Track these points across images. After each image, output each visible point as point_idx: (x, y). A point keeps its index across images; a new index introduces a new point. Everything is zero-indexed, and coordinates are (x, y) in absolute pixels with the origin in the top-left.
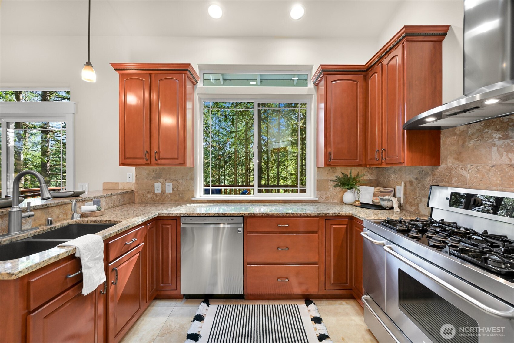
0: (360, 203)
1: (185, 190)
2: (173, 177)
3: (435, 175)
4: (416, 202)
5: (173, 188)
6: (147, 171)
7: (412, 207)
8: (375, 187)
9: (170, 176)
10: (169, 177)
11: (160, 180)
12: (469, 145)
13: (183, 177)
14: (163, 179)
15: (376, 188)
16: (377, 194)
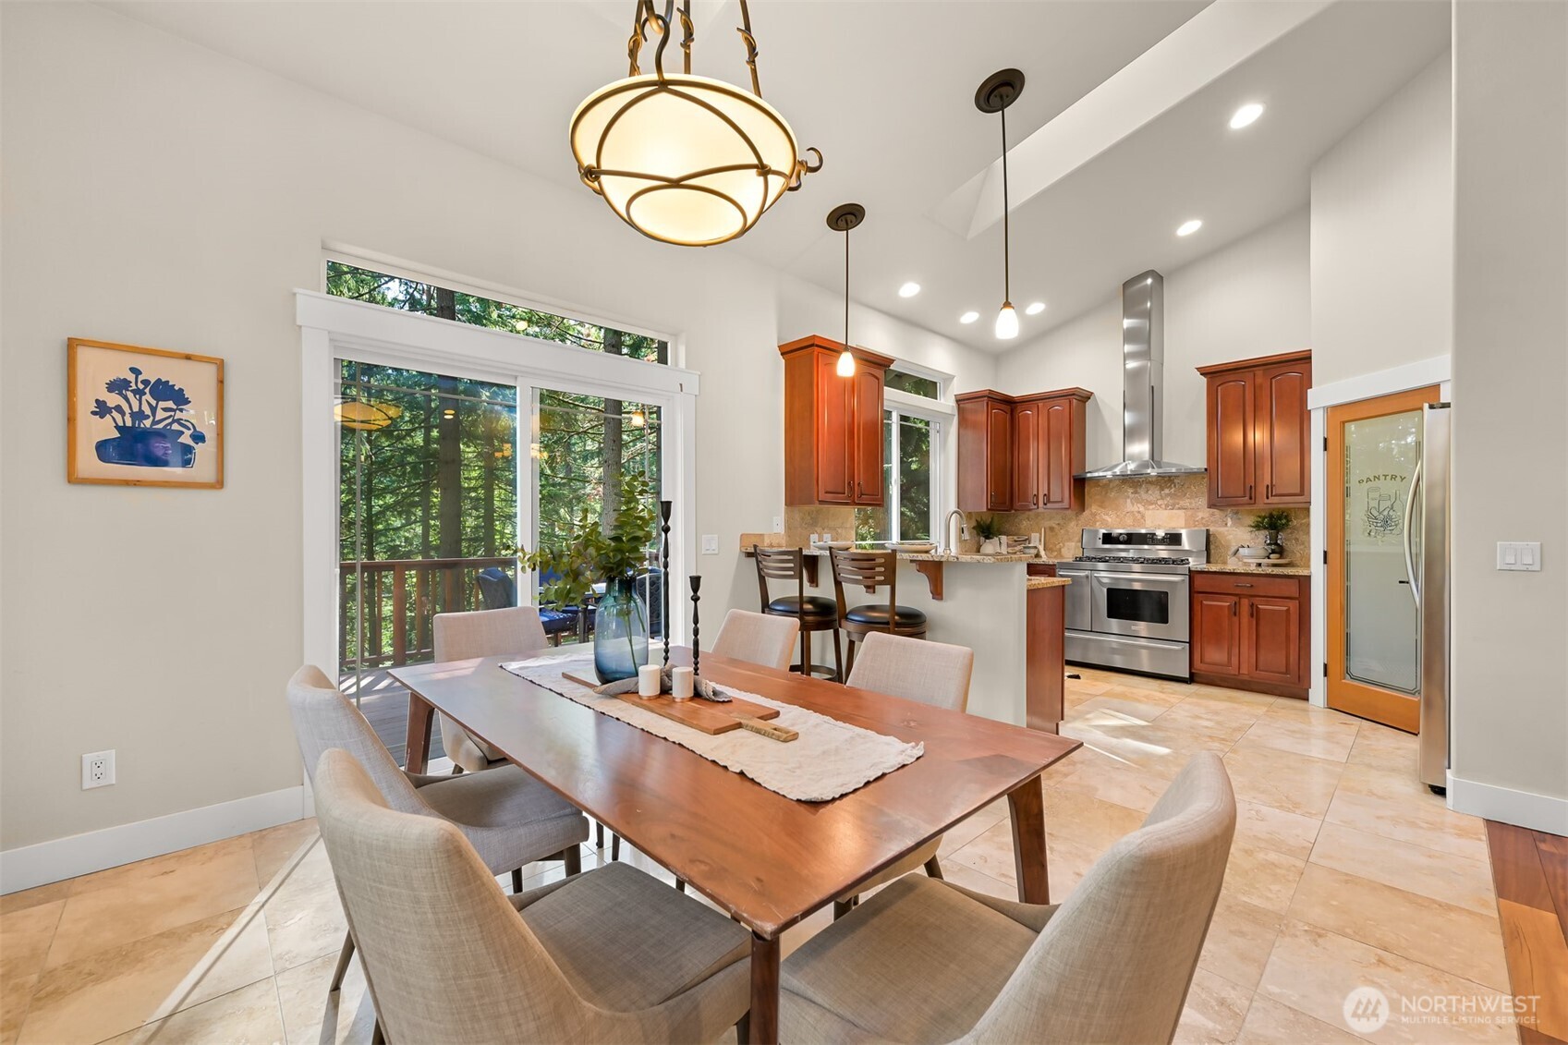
2: (831, 524)
4: (1058, 547)
6: (801, 514)
7: (1055, 553)
8: (1010, 536)
9: (828, 522)
10: (828, 524)
11: (816, 529)
12: (1111, 496)
13: (842, 523)
14: (821, 527)
16: (1013, 544)
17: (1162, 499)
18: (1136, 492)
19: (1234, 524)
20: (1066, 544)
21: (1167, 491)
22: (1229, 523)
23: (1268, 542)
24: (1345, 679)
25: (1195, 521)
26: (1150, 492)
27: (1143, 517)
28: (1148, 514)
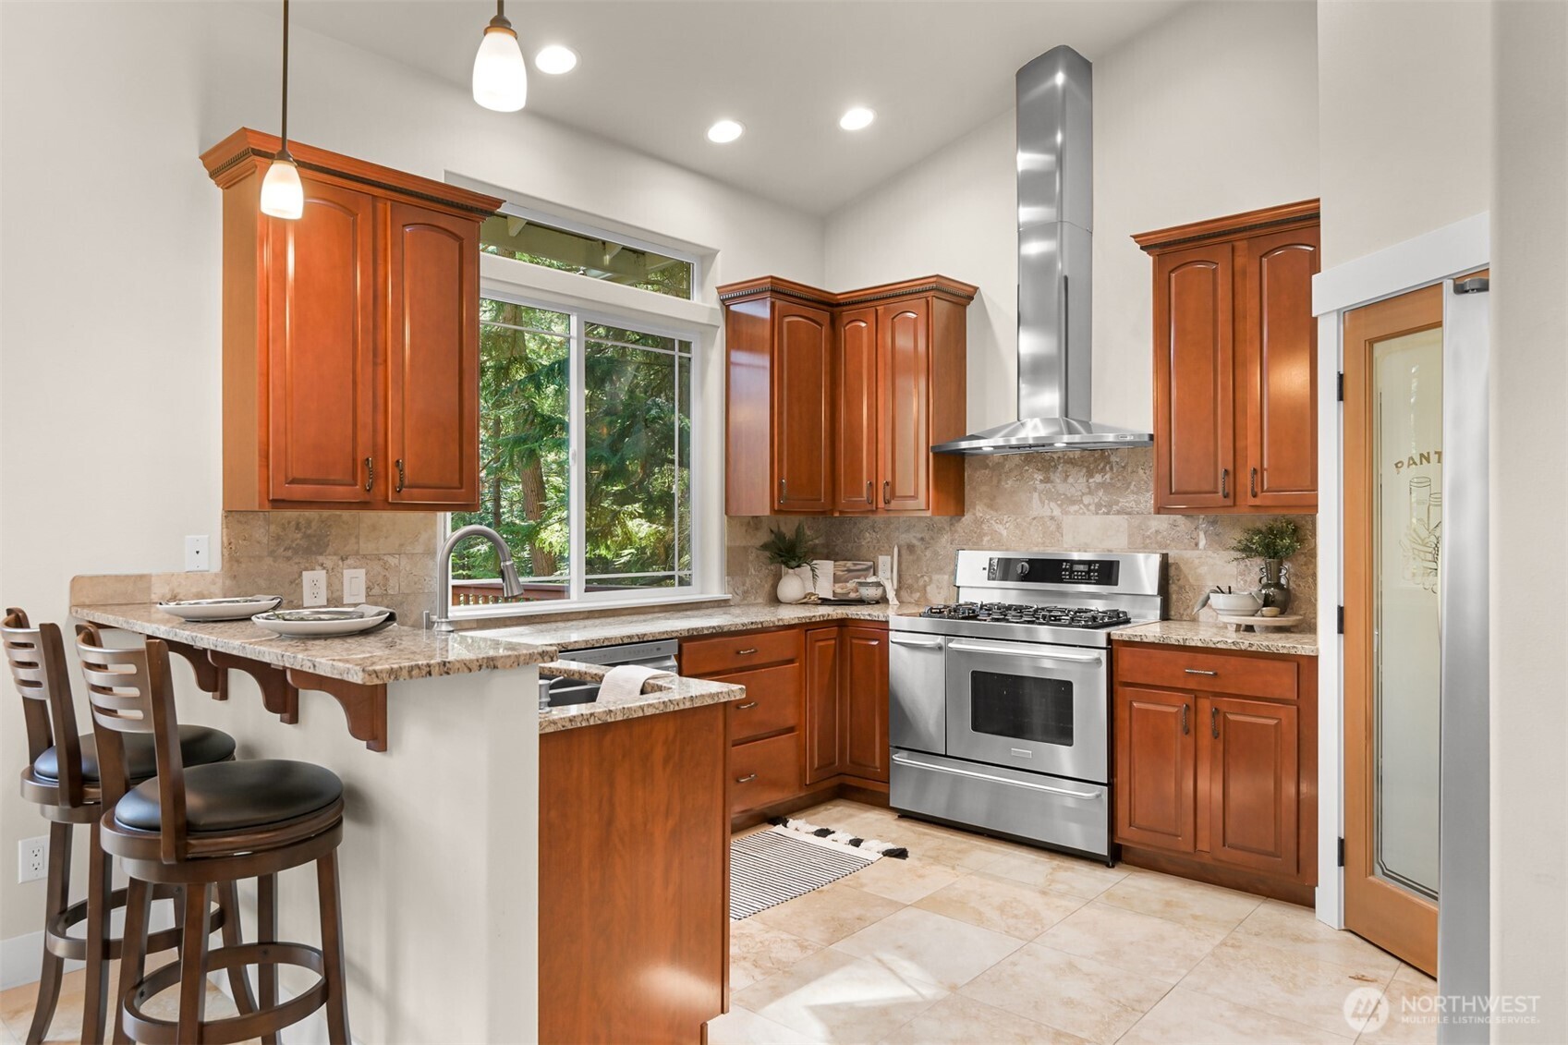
0: (820, 599)
1: (408, 592)
2: (367, 547)
3: (956, 531)
4: (922, 583)
5: (367, 588)
6: (273, 528)
7: (913, 595)
8: (835, 561)
9: (358, 543)
10: (356, 548)
11: (321, 559)
12: (1006, 486)
13: (401, 545)
14: (335, 554)
15: (837, 563)
16: (841, 576)
17: (1090, 493)
18: (1047, 480)
19: (1209, 545)
20: (935, 577)
21: (1098, 478)
22: (1202, 543)
23: (1264, 581)
24: (1372, 873)
25: (1145, 538)
26: (1071, 480)
27: (1059, 527)
28: (1067, 521)
